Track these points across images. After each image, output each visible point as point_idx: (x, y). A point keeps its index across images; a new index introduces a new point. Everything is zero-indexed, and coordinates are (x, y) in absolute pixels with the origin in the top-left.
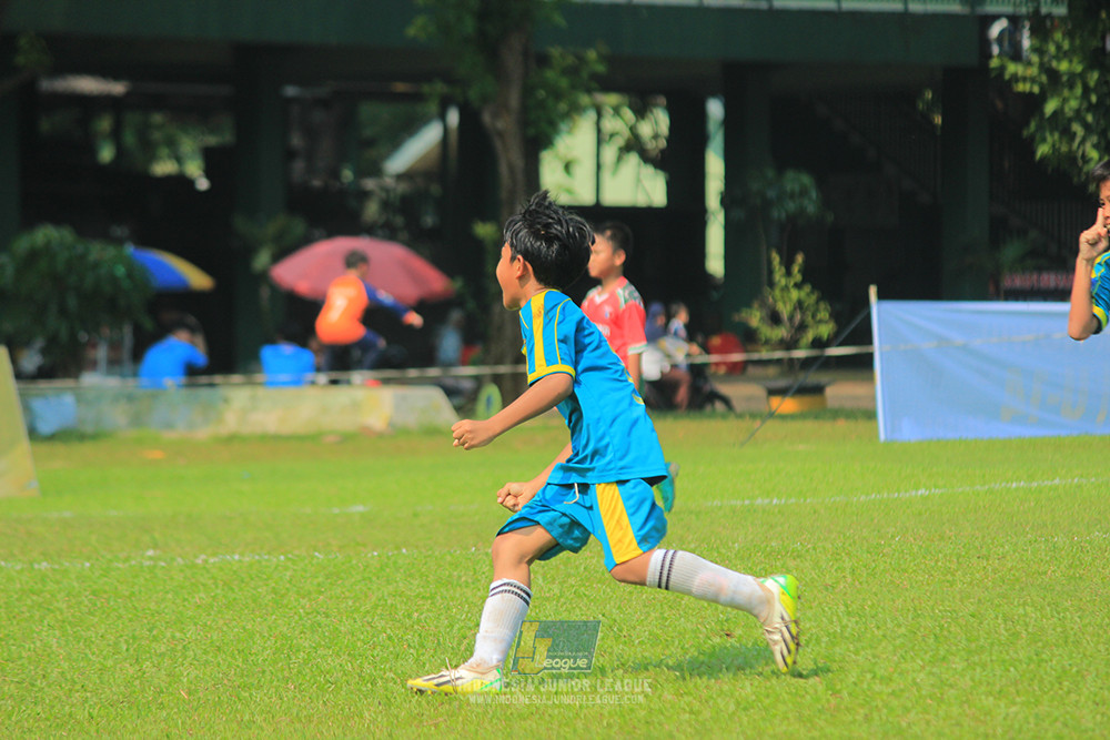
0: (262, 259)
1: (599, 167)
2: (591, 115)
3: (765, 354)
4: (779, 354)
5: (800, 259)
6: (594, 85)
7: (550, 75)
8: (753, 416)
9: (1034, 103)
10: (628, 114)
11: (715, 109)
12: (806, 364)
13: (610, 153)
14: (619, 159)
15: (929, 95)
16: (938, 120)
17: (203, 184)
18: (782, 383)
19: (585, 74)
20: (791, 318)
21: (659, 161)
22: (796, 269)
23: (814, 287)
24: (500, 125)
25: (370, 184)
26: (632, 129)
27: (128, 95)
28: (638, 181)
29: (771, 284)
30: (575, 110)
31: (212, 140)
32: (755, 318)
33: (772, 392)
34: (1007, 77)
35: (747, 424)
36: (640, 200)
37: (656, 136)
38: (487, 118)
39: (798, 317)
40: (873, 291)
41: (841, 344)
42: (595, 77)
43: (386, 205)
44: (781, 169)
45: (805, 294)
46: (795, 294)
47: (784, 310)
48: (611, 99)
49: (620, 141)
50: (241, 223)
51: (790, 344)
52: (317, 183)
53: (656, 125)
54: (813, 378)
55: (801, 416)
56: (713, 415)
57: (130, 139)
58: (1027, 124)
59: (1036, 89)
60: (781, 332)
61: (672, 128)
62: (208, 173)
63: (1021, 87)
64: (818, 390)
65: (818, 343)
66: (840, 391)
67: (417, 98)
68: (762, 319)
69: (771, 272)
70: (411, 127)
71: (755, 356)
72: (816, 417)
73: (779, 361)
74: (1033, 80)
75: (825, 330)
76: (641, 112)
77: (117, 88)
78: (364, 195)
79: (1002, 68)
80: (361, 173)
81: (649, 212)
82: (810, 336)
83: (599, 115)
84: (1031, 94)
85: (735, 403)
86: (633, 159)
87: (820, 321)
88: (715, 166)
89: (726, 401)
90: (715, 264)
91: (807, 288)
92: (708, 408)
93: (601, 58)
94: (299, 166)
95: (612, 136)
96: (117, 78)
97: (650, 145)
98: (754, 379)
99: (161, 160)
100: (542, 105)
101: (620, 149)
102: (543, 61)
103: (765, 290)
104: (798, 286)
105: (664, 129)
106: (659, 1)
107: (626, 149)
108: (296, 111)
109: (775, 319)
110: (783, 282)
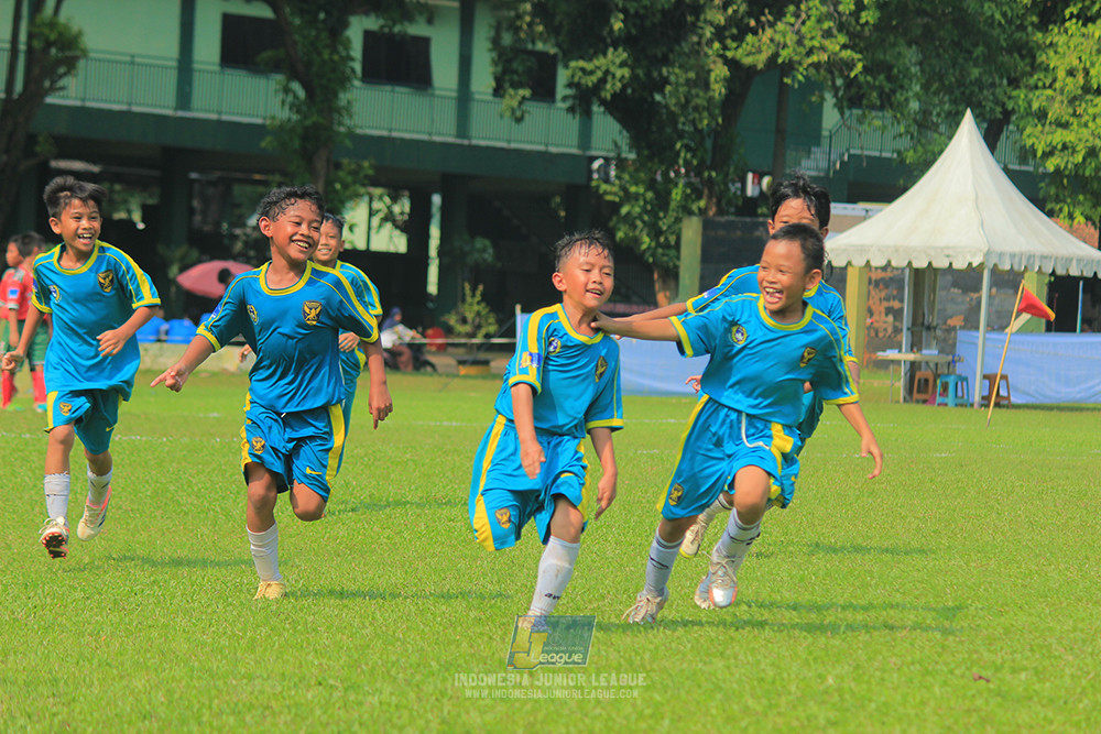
0: (174, 270)
1: (369, 228)
2: (366, 199)
3: (457, 341)
4: (463, 341)
5: (481, 288)
6: (366, 182)
7: (341, 174)
8: (448, 375)
9: (615, 207)
10: (387, 200)
11: (437, 199)
12: (480, 347)
13: (376, 221)
14: (380, 226)
15: (558, 199)
16: (563, 214)
17: (141, 226)
18: (466, 358)
19: (362, 175)
20: (473, 321)
21: (404, 228)
22: (478, 293)
23: (488, 304)
25: (238, 231)
26: (388, 208)
27: (101, 173)
28: (391, 238)
29: (464, 301)
30: (358, 196)
31: (151, 202)
32: (452, 320)
33: (461, 363)
34: (601, 191)
35: (444, 380)
36: (392, 249)
37: (402, 213)
39: (477, 320)
40: (518, 308)
41: (500, 337)
42: (366, 176)
43: (246, 244)
44: (473, 235)
45: (482, 308)
46: (476, 308)
47: (470, 316)
48: (377, 191)
49: (381, 215)
50: (161, 248)
51: (473, 335)
52: (207, 228)
53: (403, 207)
54: (482, 356)
55: (475, 377)
56: (425, 374)
58: (610, 219)
59: (617, 199)
60: (467, 328)
61: (411, 209)
62: (143, 221)
63: (609, 198)
64: (486, 363)
65: (488, 336)
66: (497, 363)
67: (266, 183)
68: (457, 321)
69: (464, 295)
71: (450, 341)
72: (485, 377)
73: (464, 345)
74: (615, 194)
75: (492, 329)
76: (395, 199)
77: (95, 169)
78: (236, 237)
79: (598, 187)
80: (233, 225)
81: (396, 255)
82: (483, 331)
83: (371, 201)
84: (614, 202)
85: (439, 369)
86: (389, 225)
87: (490, 324)
88: (435, 232)
89: (432, 366)
90: (432, 288)
91: (483, 305)
92: (422, 370)
93: (371, 166)
94: (198, 218)
95: (378, 211)
96: (95, 162)
97: (399, 218)
98: (451, 355)
99: (119, 211)
100: (336, 191)
101: (382, 219)
102: (338, 166)
103: (460, 305)
104: (478, 303)
105: (407, 208)
106: (407, 136)
107: (385, 219)
108: (197, 187)
109: (464, 321)
110: (469, 299)
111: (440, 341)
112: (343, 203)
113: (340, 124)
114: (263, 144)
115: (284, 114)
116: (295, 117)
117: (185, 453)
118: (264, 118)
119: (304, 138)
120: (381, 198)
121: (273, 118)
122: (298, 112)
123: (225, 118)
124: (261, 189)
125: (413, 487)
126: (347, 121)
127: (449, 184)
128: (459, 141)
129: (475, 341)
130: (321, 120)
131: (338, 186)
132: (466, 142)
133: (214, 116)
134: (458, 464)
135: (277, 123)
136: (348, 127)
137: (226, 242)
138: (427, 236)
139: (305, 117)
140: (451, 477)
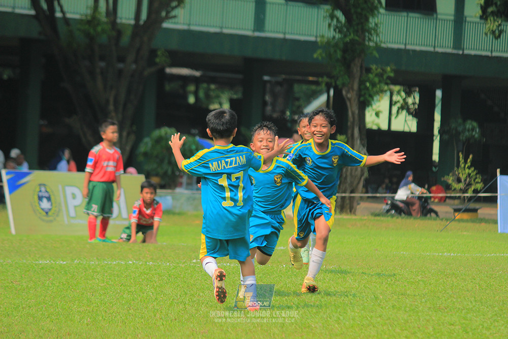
1: (390, 114)
2: (388, 93)
3: (453, 195)
4: (458, 195)
5: (471, 156)
6: (388, 81)
7: (371, 76)
8: (447, 220)
10: (403, 94)
11: (439, 94)
12: (470, 199)
13: (395, 109)
14: (398, 112)
18: (460, 207)
19: (385, 77)
20: (465, 180)
21: (416, 114)
22: (469, 161)
23: (475, 169)
24: (349, 96)
26: (404, 100)
27: (201, 76)
28: (406, 121)
29: (458, 166)
30: (382, 91)
31: (235, 97)
32: (450, 179)
33: (456, 210)
35: (444, 223)
36: (407, 129)
37: (414, 104)
38: (344, 93)
39: (468, 180)
40: (498, 171)
41: (485, 192)
42: (389, 78)
44: (465, 120)
45: (471, 171)
46: (467, 171)
47: (463, 177)
48: (396, 88)
49: (399, 105)
51: (465, 191)
52: (275, 116)
53: (414, 99)
54: (472, 205)
55: (467, 221)
56: (431, 218)
57: (201, 94)
60: (461, 186)
61: (420, 101)
64: (475, 211)
65: (476, 191)
66: (483, 211)
67: (317, 83)
68: (453, 181)
69: (458, 162)
70: (314, 95)
71: (449, 195)
72: (473, 221)
73: (459, 197)
75: (479, 186)
76: (409, 94)
77: (197, 74)
80: (294, 113)
81: (410, 134)
82: (473, 188)
83: (391, 95)
85: (439, 214)
86: (404, 112)
87: (477, 183)
88: (437, 117)
89: (436, 213)
90: (436, 157)
92: (429, 215)
93: (392, 70)
94: (269, 108)
95: (396, 103)
96: (197, 69)
97: (411, 107)
98: (448, 205)
99: (213, 103)
100: (367, 89)
101: (399, 109)
102: (368, 70)
103: (456, 169)
104: (469, 168)
105: (417, 101)
106: (418, 48)
107: (402, 108)
108: (268, 86)
109: (459, 180)
110: (463, 166)
111: (441, 195)
112: (371, 96)
113: (370, 40)
114: (315, 56)
115: (330, 34)
116: (338, 36)
117: (261, 275)
118: (316, 37)
119: (345, 51)
120: (399, 93)
121: (323, 36)
122: (340, 32)
123: (288, 36)
124: (313, 87)
125: (423, 300)
126: (375, 38)
127: (448, 82)
128: (455, 51)
129: (466, 195)
130: (357, 38)
131: (368, 84)
132: (461, 52)
133: (281, 36)
134: (455, 284)
135: (325, 40)
136: (376, 43)
137: (289, 125)
138: (433, 120)
139: (345, 36)
140: (451, 293)
